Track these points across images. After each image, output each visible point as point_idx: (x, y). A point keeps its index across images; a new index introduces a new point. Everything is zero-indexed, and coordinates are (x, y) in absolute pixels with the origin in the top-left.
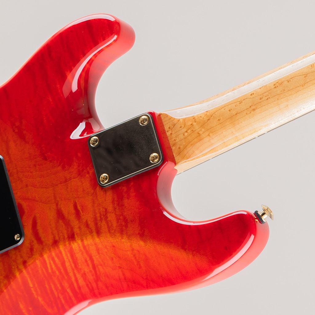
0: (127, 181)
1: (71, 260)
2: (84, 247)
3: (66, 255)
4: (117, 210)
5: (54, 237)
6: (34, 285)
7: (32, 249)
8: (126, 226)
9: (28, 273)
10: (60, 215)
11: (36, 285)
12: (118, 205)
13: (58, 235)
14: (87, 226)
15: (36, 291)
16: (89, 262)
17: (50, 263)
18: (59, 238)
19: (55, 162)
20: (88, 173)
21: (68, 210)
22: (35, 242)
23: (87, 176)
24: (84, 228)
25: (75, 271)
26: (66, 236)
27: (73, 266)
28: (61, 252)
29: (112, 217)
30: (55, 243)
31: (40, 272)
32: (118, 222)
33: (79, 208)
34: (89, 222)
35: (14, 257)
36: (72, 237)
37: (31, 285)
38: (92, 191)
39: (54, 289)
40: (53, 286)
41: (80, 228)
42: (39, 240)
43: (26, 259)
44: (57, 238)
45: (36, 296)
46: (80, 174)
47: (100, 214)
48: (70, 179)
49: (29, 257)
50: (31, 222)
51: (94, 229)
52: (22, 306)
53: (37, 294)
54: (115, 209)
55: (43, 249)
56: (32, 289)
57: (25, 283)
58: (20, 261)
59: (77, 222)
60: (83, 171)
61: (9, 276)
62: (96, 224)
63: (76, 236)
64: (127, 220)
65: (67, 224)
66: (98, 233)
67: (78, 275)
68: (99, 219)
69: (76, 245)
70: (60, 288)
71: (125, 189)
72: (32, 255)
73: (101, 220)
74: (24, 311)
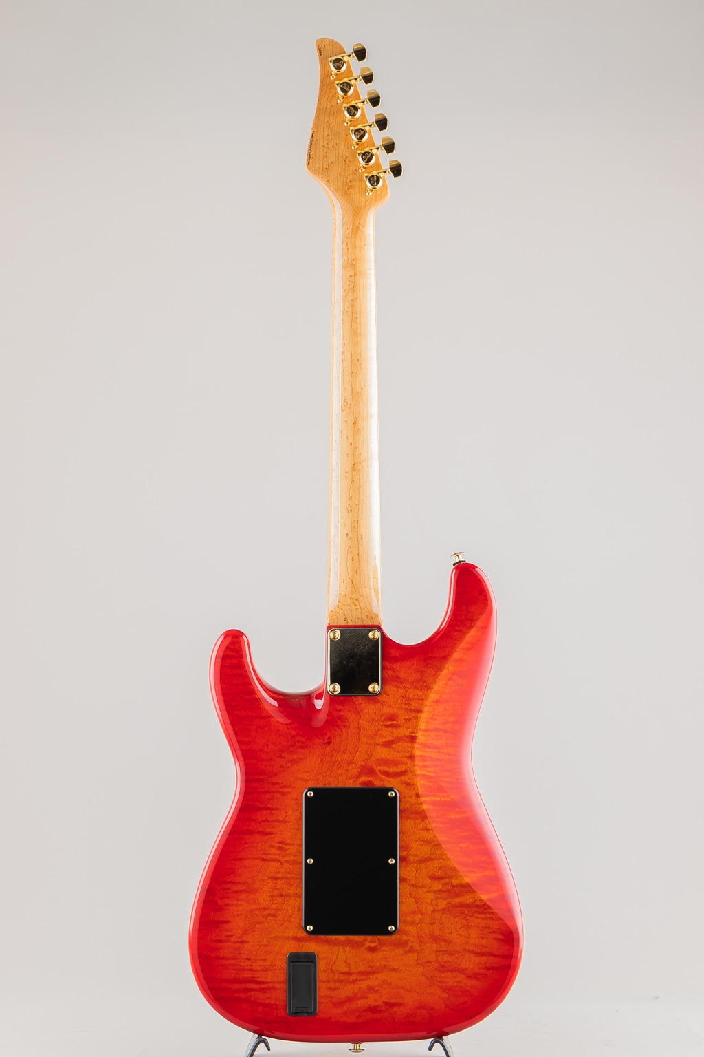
0: (384, 667)
1: (431, 750)
2: (426, 731)
3: (425, 752)
4: (406, 686)
5: (406, 757)
6: (439, 796)
7: (408, 784)
8: (425, 682)
9: (427, 796)
10: (388, 744)
11: (440, 794)
12: (402, 683)
13: (405, 752)
14: (409, 720)
15: (444, 797)
16: (439, 733)
17: (427, 771)
18: (409, 752)
19: (336, 733)
20: (360, 704)
21: (387, 734)
22: (403, 778)
23: (363, 705)
24: (410, 724)
25: (441, 751)
26: (410, 745)
27: (436, 751)
28: (422, 756)
29: (412, 693)
30: (412, 757)
31: (430, 784)
32: (418, 689)
33: (389, 723)
34: (407, 717)
35: (408, 805)
36: (413, 739)
37: (438, 799)
38: (379, 704)
39: (448, 780)
40: (446, 779)
41: (408, 728)
42: (403, 773)
43: (414, 793)
44: (408, 754)
45: (449, 799)
46: (358, 712)
47: (403, 703)
48: (359, 723)
49: (414, 789)
50: (383, 777)
51: (414, 714)
52: (453, 817)
53: (448, 797)
54: (405, 687)
55: (412, 772)
56: (442, 799)
57: (434, 803)
58: (413, 800)
59: (402, 729)
60: (356, 708)
61: (422, 816)
62: (411, 710)
63: (413, 735)
64: (419, 679)
65: (399, 739)
66: (420, 711)
67: (445, 751)
68: (407, 706)
69: (421, 737)
70: (450, 774)
71: (390, 672)
72: (413, 785)
73: (409, 704)
74: (458, 817)
